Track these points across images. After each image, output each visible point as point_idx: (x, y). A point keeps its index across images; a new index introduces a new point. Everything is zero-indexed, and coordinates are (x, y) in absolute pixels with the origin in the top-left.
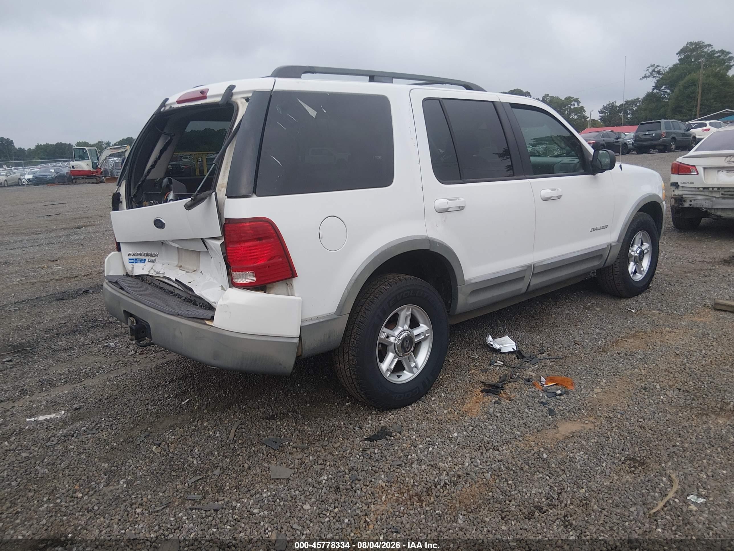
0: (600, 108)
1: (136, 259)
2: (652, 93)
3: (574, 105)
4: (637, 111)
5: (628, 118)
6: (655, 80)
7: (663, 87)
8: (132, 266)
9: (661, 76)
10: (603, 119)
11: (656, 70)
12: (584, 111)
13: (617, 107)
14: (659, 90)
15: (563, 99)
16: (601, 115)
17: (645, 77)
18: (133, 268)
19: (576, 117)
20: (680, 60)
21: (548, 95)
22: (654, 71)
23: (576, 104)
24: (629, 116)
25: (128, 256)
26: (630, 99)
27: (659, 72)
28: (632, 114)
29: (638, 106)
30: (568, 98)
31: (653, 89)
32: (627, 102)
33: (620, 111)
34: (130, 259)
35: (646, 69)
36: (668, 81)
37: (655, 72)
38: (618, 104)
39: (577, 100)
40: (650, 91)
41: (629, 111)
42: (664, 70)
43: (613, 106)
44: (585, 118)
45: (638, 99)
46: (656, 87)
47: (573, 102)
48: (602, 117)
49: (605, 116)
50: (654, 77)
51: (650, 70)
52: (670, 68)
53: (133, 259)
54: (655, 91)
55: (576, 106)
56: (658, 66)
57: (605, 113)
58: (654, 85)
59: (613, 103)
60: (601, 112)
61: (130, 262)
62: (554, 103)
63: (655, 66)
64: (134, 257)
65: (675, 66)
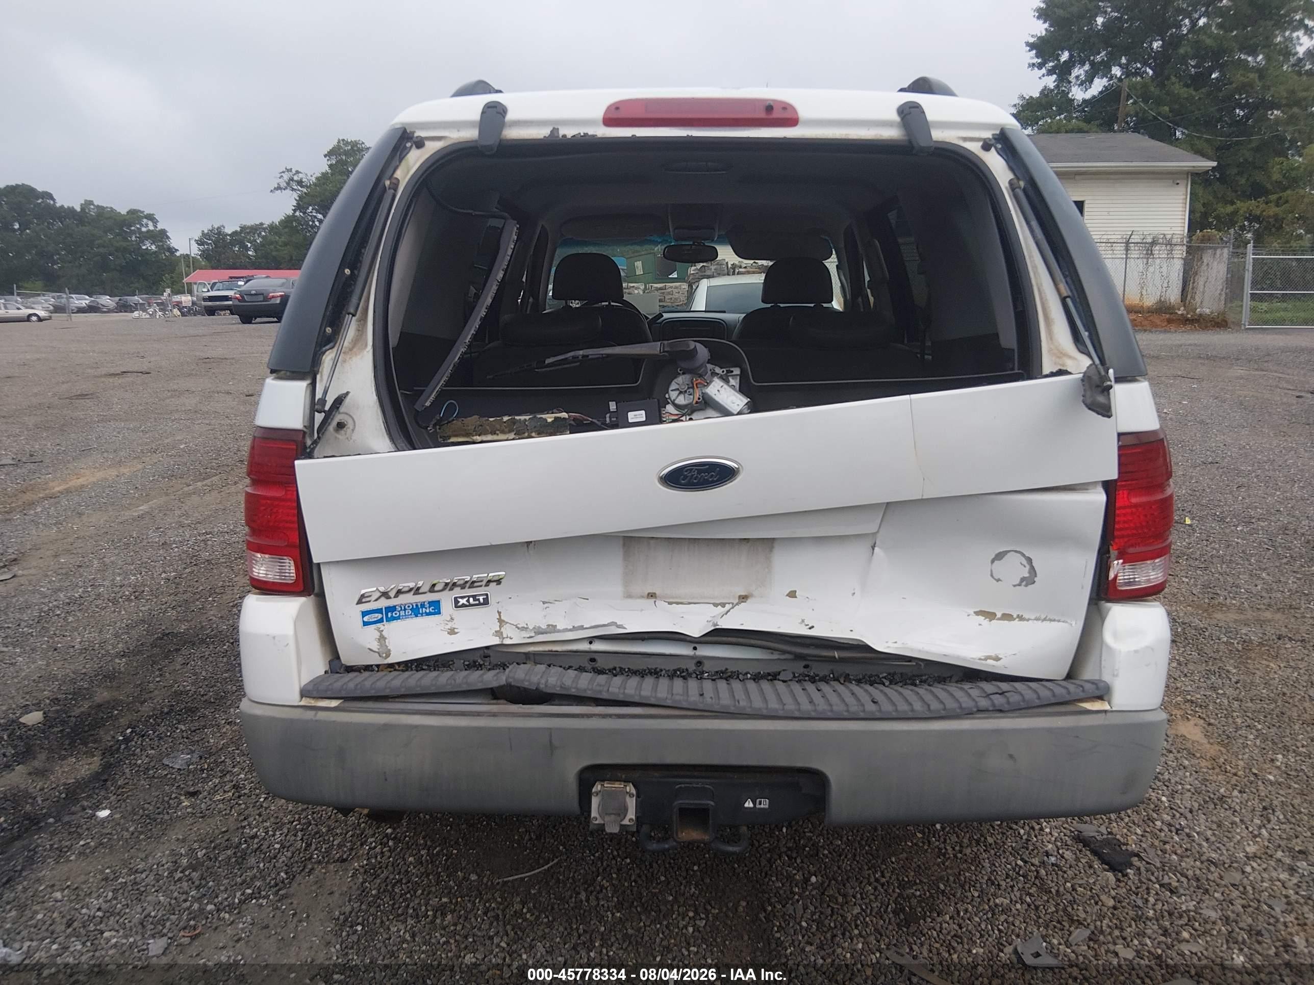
0: (197, 235)
1: (391, 609)
2: (294, 216)
3: (147, 225)
4: (262, 245)
5: (248, 257)
6: (295, 195)
7: (311, 208)
8: (377, 634)
9: (305, 190)
10: (205, 255)
11: (296, 178)
12: (168, 238)
13: (227, 235)
14: (304, 213)
15: (124, 212)
16: (201, 247)
17: (279, 188)
18: (382, 638)
19: (153, 247)
20: (330, 166)
21: (91, 203)
22: (292, 179)
23: (150, 223)
24: (250, 253)
25: (360, 602)
26: (250, 222)
27: (300, 183)
28: (256, 251)
29: (263, 237)
30: (132, 212)
31: (295, 211)
32: (243, 228)
33: (232, 243)
34: (364, 614)
35: (279, 175)
36: (318, 200)
37: (292, 182)
38: (229, 230)
39: (151, 217)
40: (290, 213)
41: (249, 245)
42: (309, 180)
43: (219, 233)
44: (172, 251)
45: (262, 224)
46: (298, 207)
47: (145, 221)
48: (203, 251)
49: (208, 250)
50: (293, 190)
51: (286, 177)
52: (317, 178)
53: (379, 611)
54: (297, 213)
55: (151, 228)
56: (297, 172)
57: (208, 244)
58: (295, 203)
59: (219, 228)
60: (200, 242)
61: (366, 624)
62: (107, 219)
63: (294, 171)
64: (383, 603)
65: (324, 175)
